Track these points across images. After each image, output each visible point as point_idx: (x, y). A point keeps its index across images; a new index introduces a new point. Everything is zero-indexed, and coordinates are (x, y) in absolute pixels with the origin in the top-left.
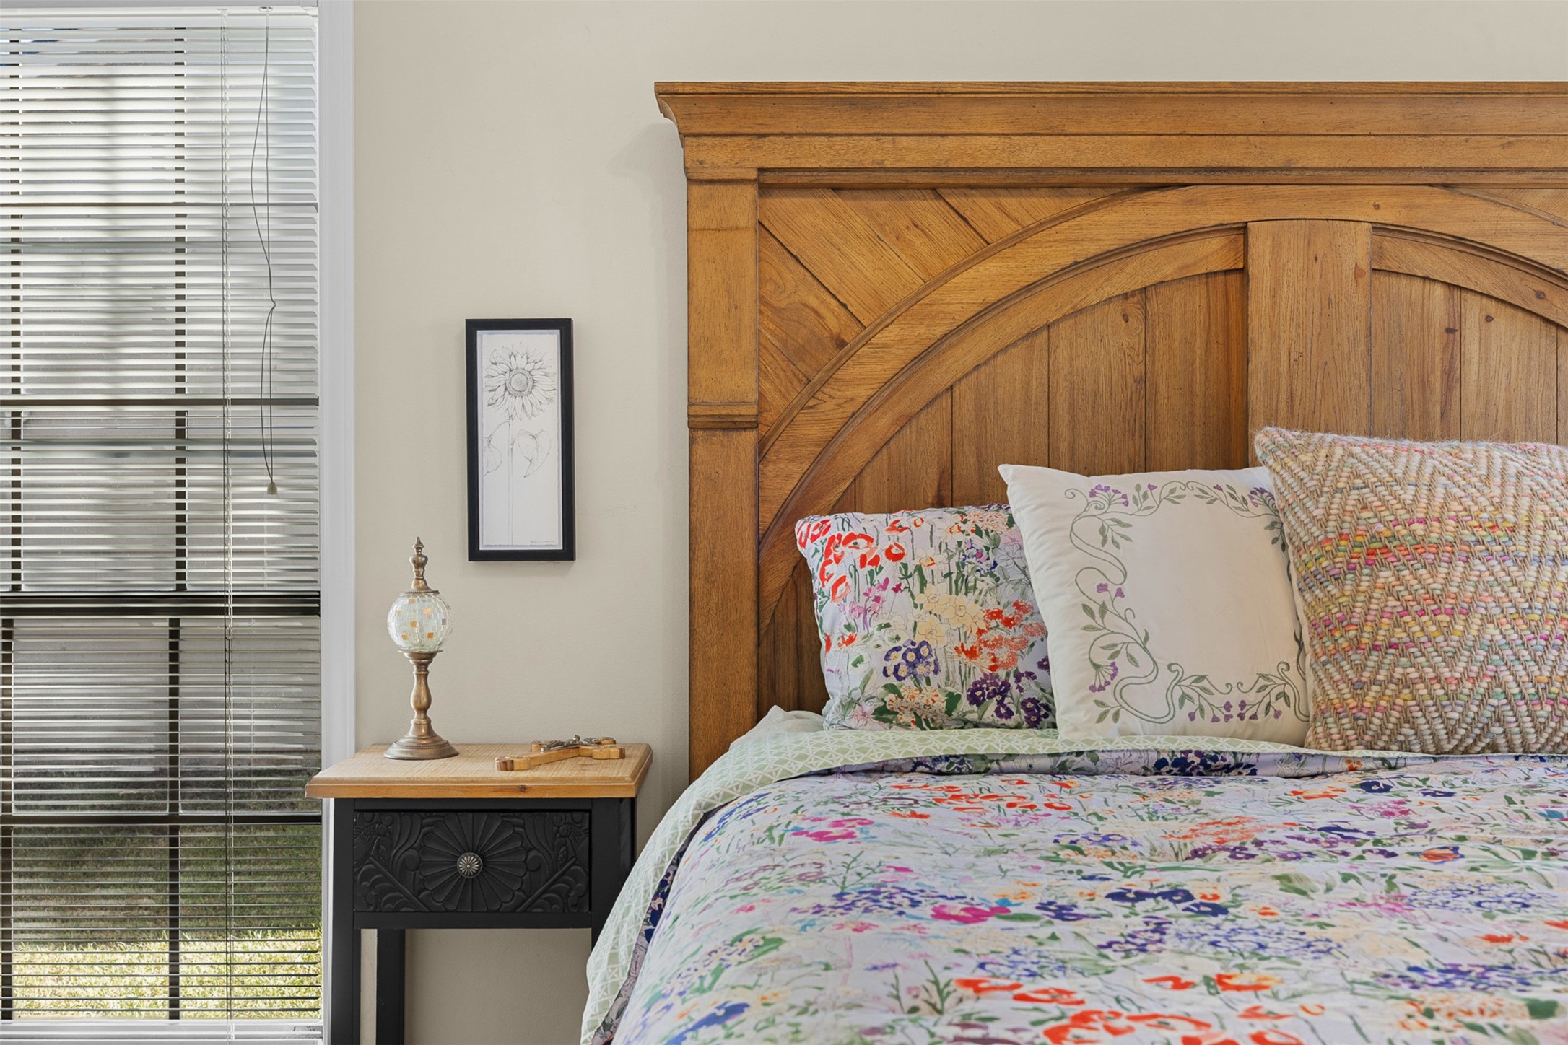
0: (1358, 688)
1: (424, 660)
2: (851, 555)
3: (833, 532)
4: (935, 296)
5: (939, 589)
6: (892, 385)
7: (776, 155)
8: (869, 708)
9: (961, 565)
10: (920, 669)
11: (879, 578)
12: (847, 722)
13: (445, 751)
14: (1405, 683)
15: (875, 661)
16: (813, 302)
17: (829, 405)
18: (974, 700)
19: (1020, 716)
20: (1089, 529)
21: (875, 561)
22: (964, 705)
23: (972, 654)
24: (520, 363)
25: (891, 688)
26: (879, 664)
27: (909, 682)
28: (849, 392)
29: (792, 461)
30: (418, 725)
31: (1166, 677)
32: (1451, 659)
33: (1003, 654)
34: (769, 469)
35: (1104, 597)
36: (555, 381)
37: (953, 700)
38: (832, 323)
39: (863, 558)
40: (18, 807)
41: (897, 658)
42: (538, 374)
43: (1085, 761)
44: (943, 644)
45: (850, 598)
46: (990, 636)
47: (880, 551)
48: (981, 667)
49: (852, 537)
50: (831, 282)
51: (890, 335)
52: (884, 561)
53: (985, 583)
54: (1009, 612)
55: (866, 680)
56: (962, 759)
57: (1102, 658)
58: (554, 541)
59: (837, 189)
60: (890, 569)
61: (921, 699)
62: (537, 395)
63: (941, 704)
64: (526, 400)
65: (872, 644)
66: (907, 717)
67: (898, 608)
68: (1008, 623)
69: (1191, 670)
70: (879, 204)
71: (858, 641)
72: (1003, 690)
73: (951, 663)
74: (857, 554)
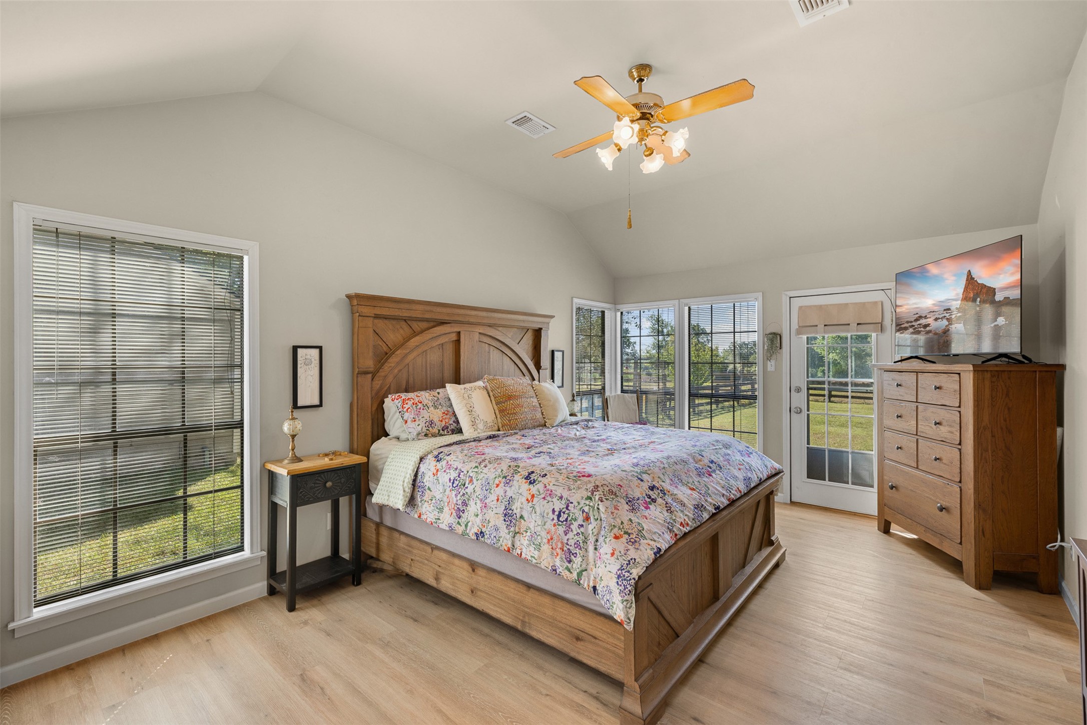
0: (510, 421)
1: (293, 437)
2: (410, 403)
3: (403, 398)
4: (407, 344)
5: (432, 408)
6: (398, 363)
7: (378, 311)
8: (423, 434)
9: (434, 403)
10: (433, 425)
11: (418, 407)
12: (419, 438)
13: (299, 460)
14: (516, 419)
15: (423, 425)
16: (381, 344)
17: (386, 368)
18: (443, 430)
19: (450, 432)
20: (466, 396)
21: (416, 404)
22: (441, 431)
23: (441, 421)
24: (308, 357)
25: (427, 430)
26: (424, 425)
27: (431, 428)
28: (391, 365)
29: (379, 381)
30: (292, 454)
31: (482, 422)
32: (522, 415)
33: (447, 421)
34: (374, 383)
35: (471, 409)
36: (317, 362)
37: (439, 431)
38: (384, 349)
39: (413, 403)
40: (120, 504)
41: (427, 423)
42: (313, 360)
43: (478, 439)
44: (436, 420)
45: (413, 412)
46: (444, 417)
47: (416, 401)
48: (443, 424)
49: (408, 399)
50: (385, 340)
51: (398, 352)
52: (418, 403)
53: (440, 407)
54: (446, 412)
55: (422, 429)
56: (460, 441)
57: (473, 420)
58: (317, 402)
59: (386, 318)
60: (420, 405)
61: (433, 431)
62: (313, 365)
63: (437, 432)
64: (310, 367)
65: (421, 421)
66: (430, 435)
67: (424, 413)
68: (446, 414)
69: (485, 421)
70: (394, 322)
71: (417, 420)
72: (447, 428)
73: (438, 423)
74: (411, 402)
